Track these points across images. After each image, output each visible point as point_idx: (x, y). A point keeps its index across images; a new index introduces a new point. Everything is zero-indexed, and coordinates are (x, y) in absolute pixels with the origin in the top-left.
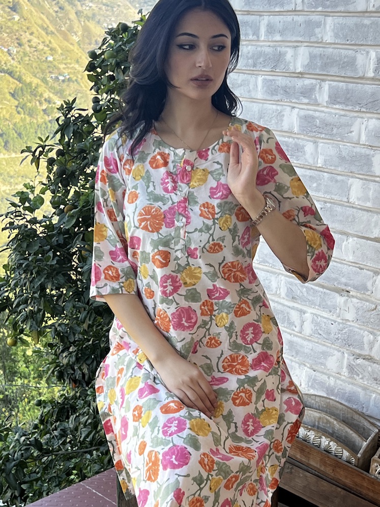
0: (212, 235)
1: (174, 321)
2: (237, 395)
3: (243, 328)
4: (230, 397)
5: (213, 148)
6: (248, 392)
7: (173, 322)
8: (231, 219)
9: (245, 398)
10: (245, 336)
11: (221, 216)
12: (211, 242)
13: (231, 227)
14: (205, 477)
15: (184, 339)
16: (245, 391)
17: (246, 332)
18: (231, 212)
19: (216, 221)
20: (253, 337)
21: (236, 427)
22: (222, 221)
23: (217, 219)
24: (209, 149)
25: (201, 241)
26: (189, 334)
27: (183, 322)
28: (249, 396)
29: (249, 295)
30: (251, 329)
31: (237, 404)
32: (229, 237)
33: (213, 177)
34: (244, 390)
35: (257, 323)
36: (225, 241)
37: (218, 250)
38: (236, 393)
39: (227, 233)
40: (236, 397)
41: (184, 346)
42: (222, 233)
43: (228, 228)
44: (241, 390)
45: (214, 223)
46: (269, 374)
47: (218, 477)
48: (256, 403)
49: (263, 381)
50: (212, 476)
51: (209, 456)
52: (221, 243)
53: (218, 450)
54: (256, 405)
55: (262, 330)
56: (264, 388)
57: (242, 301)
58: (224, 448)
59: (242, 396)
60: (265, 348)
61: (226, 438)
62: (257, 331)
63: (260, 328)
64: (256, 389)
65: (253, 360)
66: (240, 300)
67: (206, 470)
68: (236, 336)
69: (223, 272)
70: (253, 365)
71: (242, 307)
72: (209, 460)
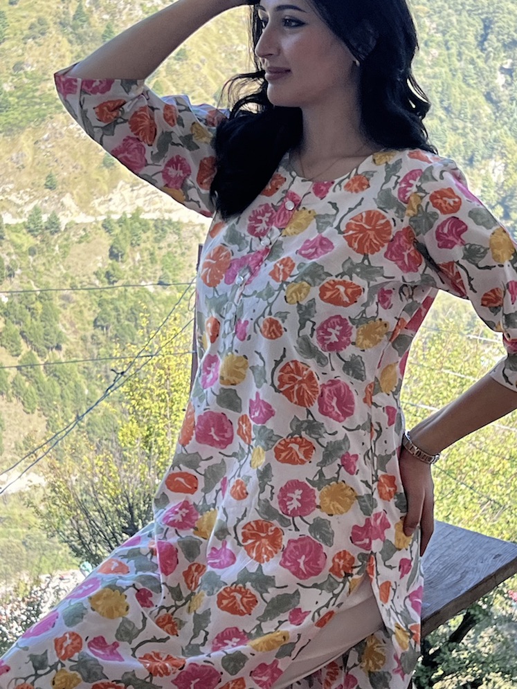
0: (270, 305)
1: (199, 429)
3: (286, 486)
4: (217, 591)
5: (339, 184)
6: (249, 596)
7: (197, 430)
8: (308, 290)
9: (240, 602)
10: (285, 499)
11: (295, 281)
12: (267, 317)
13: (304, 303)
14: (51, 662)
15: (211, 457)
16: (244, 592)
17: (289, 495)
18: (314, 281)
19: (285, 285)
20: (298, 507)
21: (205, 639)
22: (293, 289)
23: (287, 283)
24: (333, 183)
25: (254, 311)
26: (220, 453)
27: (212, 433)
28: (248, 602)
29: (321, 437)
30: (298, 493)
31: (222, 606)
32: (294, 317)
33: (318, 225)
34: (243, 590)
35: (311, 487)
36: (286, 321)
37: (275, 334)
38: (229, 590)
39: (292, 309)
41: (210, 469)
42: (285, 307)
43: (298, 302)
44: (237, 588)
45: (281, 287)
46: (315, 586)
47: (73, 672)
48: (263, 618)
49: (290, 591)
50: (63, 665)
51: (78, 640)
52: (280, 322)
53: (118, 646)
54: (261, 622)
55: (318, 502)
56: (289, 603)
57: (296, 439)
58: (134, 650)
59: (235, 597)
60: (318, 537)
61: (154, 640)
62: (309, 500)
63: (315, 497)
64: (268, 597)
65: (290, 542)
66: (292, 435)
67: (58, 654)
68: (272, 494)
69: (280, 379)
70: (288, 551)
71: (291, 448)
72: (72, 644)
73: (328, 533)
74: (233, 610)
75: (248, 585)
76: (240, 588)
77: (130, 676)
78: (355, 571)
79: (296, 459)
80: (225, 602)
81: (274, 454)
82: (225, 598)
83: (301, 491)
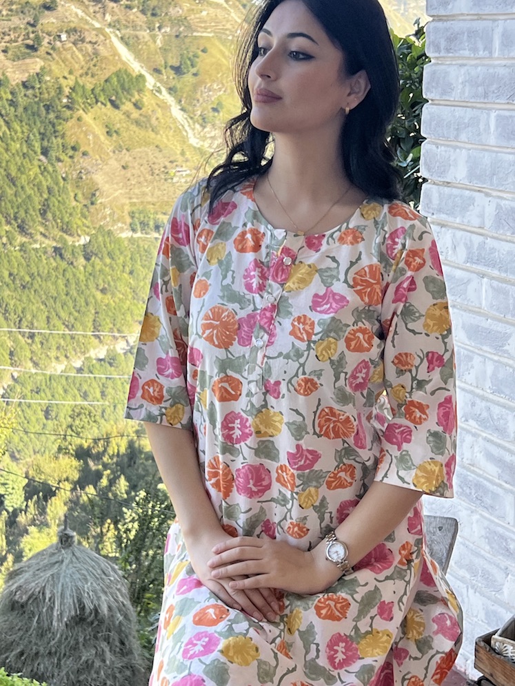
0: (303, 365)
2: (324, 603)
4: (312, 604)
5: (331, 236)
6: (341, 601)
8: (336, 345)
9: (334, 609)
11: (321, 339)
12: (302, 377)
13: (335, 358)
15: (250, 509)
16: (336, 599)
17: (345, 512)
18: (338, 335)
19: (312, 345)
21: (318, 651)
22: (322, 347)
23: (314, 342)
24: (324, 235)
25: (286, 372)
26: (258, 501)
27: (251, 486)
28: (342, 607)
31: (322, 616)
32: (329, 373)
33: (322, 279)
34: (335, 597)
36: (322, 377)
37: (311, 390)
38: (322, 600)
39: (326, 366)
40: (322, 605)
41: (248, 521)
42: (318, 366)
43: (330, 358)
44: (330, 597)
45: (309, 347)
46: (387, 578)
48: (357, 619)
49: (370, 587)
52: (316, 379)
54: (357, 622)
56: (375, 598)
59: (329, 606)
61: (288, 672)
64: (358, 597)
68: (331, 518)
69: (320, 425)
71: (340, 477)
74: (332, 617)
76: (332, 596)
78: (414, 556)
80: (323, 612)
81: (326, 486)
82: (322, 608)
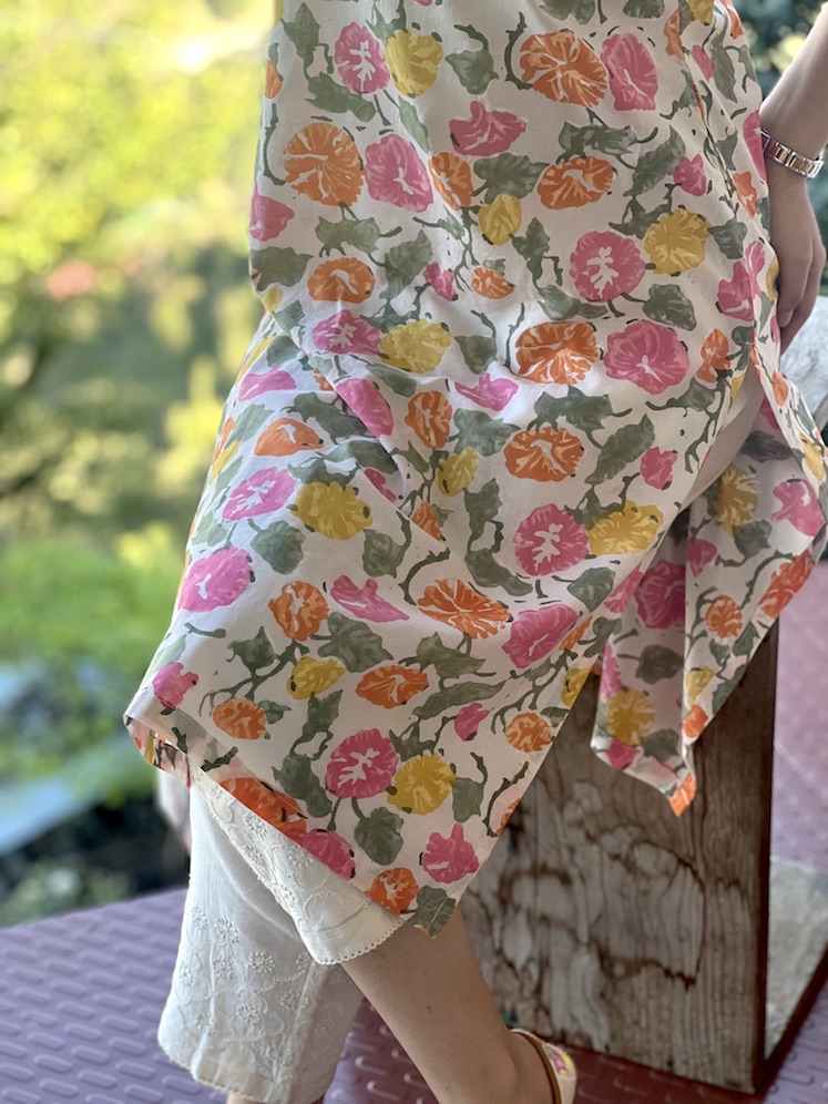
1: (373, 171)
2: (526, 444)
3: (578, 248)
4: (502, 444)
6: (565, 441)
7: (369, 174)
9: (549, 456)
10: (586, 273)
14: (279, 649)
15: (398, 230)
16: (555, 437)
17: (590, 262)
20: (613, 279)
21: (499, 537)
26: (415, 219)
27: (400, 179)
28: (566, 454)
29: (625, 151)
30: (605, 254)
31: (518, 470)
34: (552, 433)
35: (623, 236)
38: (524, 437)
40: (522, 448)
41: (396, 252)
44: (542, 431)
46: (672, 403)
47: (326, 659)
48: (595, 479)
49: (634, 419)
50: (304, 650)
51: (314, 596)
53: (375, 587)
54: (593, 484)
55: (646, 258)
56: (638, 441)
57: (574, 161)
58: (405, 586)
59: (539, 450)
60: (664, 318)
61: (432, 559)
62: (627, 259)
63: (638, 252)
64: (601, 436)
65: (610, 340)
66: (565, 157)
67: (287, 631)
68: (558, 272)
69: (524, 62)
70: (611, 356)
71: (570, 179)
72: (307, 605)
73: (680, 306)
74: (541, 473)
75: (561, 420)
76: (547, 429)
77: (431, 645)
78: (734, 363)
79: (582, 194)
80: (522, 462)
81: (539, 197)
82: (521, 454)
83: (609, 249)
